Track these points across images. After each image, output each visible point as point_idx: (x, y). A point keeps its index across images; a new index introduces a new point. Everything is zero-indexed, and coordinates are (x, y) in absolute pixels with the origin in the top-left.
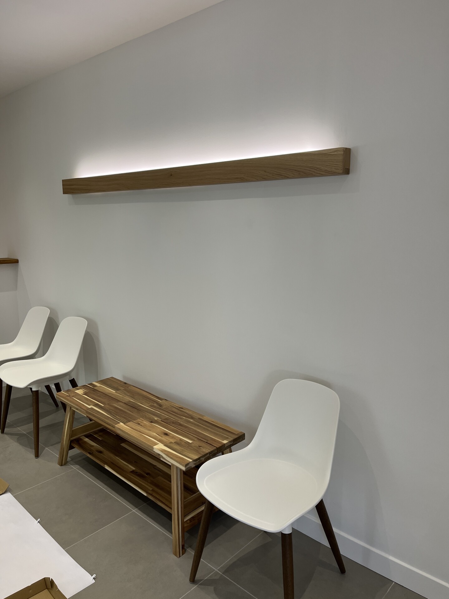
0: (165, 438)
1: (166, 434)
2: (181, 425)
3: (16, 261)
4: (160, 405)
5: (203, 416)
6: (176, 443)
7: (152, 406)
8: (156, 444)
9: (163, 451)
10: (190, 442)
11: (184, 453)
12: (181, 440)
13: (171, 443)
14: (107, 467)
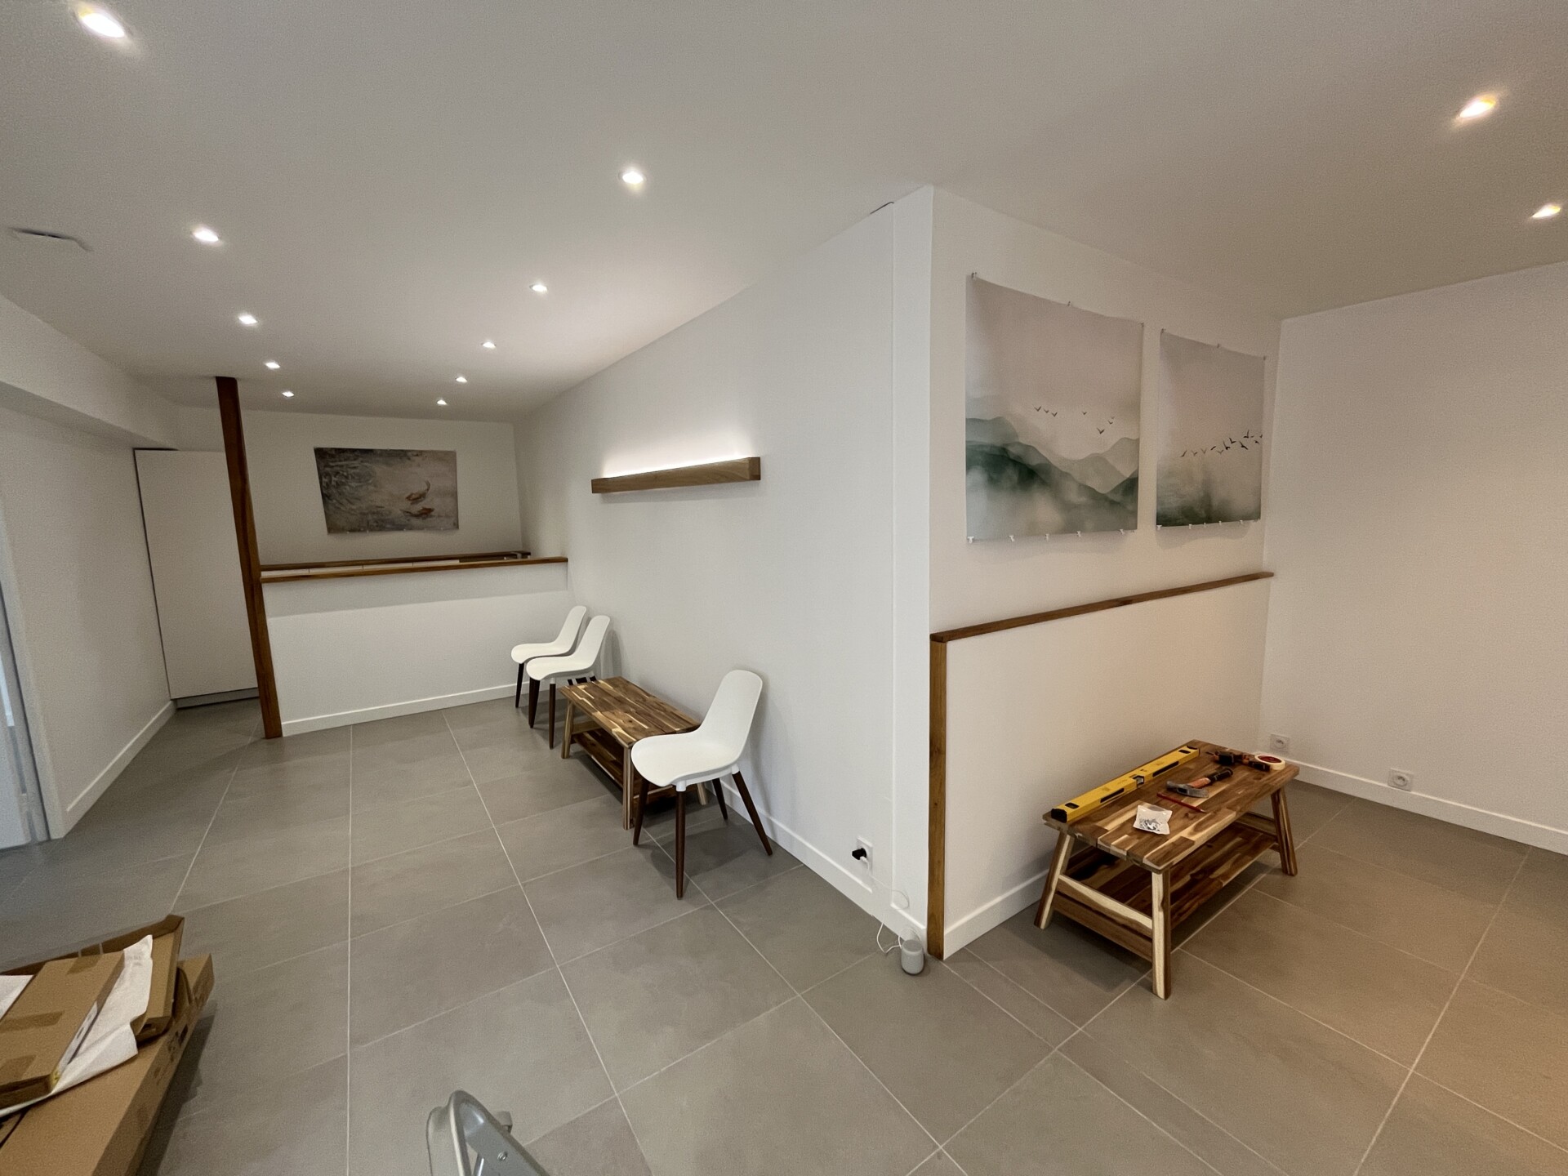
0: (628, 725)
1: (631, 721)
2: (650, 715)
3: (565, 560)
4: (644, 700)
5: (675, 710)
6: (634, 729)
7: (637, 701)
8: (615, 727)
9: (618, 733)
10: (646, 727)
11: (636, 736)
12: (640, 726)
13: (630, 728)
14: (593, 757)
